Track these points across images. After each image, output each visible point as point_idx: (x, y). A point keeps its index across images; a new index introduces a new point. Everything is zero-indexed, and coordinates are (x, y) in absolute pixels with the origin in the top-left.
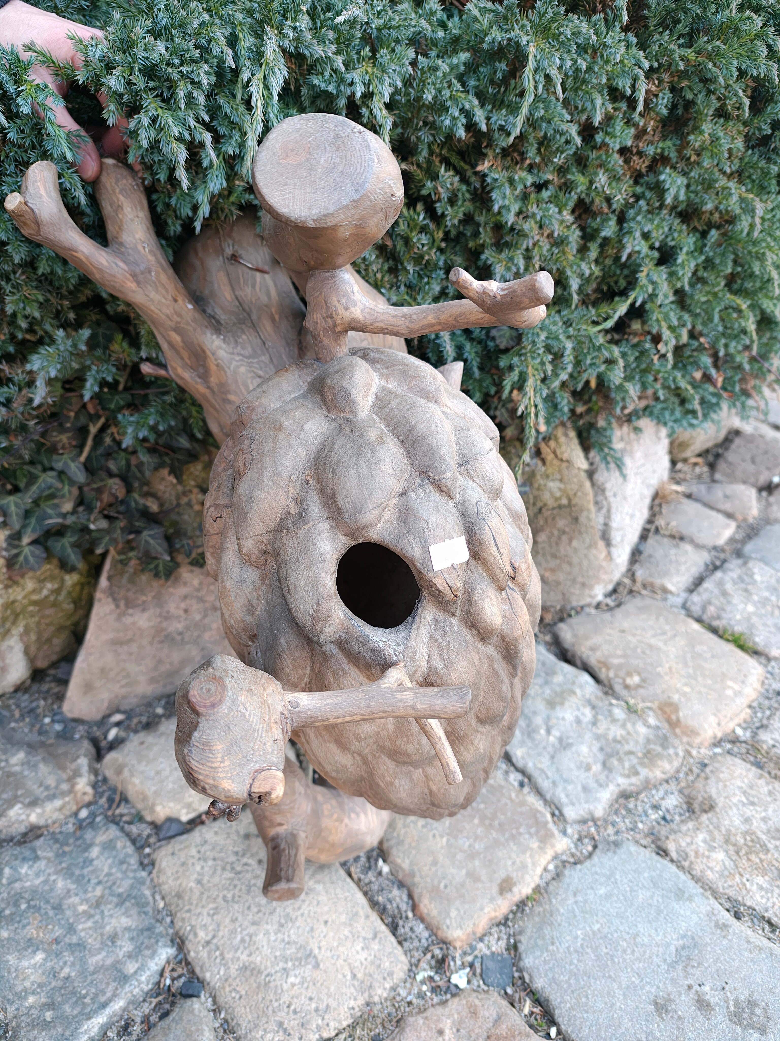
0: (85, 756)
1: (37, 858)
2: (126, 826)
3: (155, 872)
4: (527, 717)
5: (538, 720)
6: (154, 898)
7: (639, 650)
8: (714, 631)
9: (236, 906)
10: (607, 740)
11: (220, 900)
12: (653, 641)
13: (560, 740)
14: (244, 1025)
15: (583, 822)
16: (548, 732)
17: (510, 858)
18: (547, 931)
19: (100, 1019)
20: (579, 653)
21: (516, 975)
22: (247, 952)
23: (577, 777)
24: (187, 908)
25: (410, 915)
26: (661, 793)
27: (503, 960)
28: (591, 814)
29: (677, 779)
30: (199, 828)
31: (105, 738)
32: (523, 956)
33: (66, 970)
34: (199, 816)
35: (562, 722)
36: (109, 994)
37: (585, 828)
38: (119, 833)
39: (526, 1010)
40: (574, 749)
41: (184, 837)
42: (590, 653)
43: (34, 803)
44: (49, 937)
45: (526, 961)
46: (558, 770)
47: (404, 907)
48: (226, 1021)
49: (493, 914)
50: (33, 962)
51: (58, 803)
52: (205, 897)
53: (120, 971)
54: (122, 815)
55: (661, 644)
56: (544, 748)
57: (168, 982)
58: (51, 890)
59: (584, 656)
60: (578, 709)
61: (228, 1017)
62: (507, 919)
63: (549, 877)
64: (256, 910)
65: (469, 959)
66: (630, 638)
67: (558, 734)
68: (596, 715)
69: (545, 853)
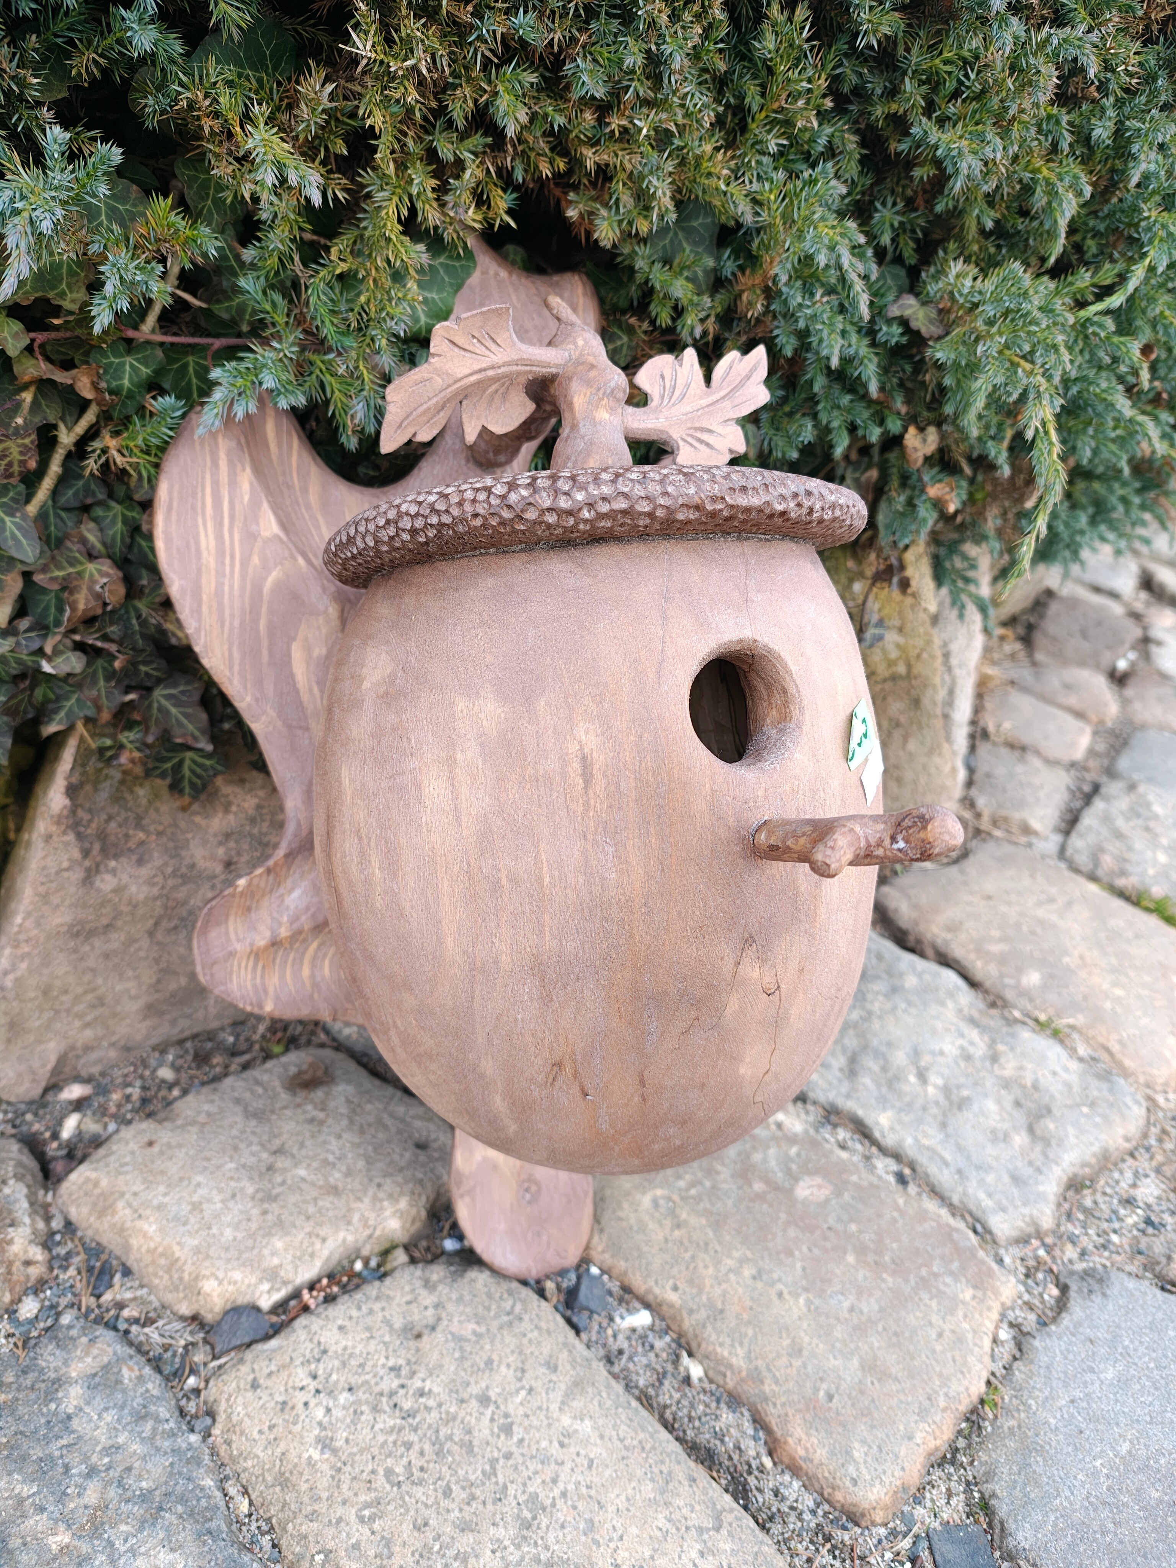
0: (18, 1177)
2: (134, 1329)
3: (216, 1431)
4: (877, 1054)
5: (900, 1058)
7: (1025, 929)
8: (1122, 894)
9: (418, 1492)
10: (1024, 1087)
11: (380, 1481)
12: (1041, 912)
13: (946, 1090)
15: (1023, 1240)
16: (922, 1077)
17: (931, 1324)
18: (1038, 1465)
20: (929, 936)
23: (997, 1159)
25: (768, 1462)
26: (1129, 1177)
27: (969, 1537)
28: (1035, 1223)
29: (1148, 1149)
30: (302, 1321)
31: (55, 1136)
32: (1011, 1526)
34: (296, 1295)
35: (940, 1059)
37: (1028, 1251)
40: (975, 1107)
41: (274, 1343)
42: (949, 936)
45: (1020, 1536)
46: (960, 1148)
49: (930, 1444)
52: (345, 1478)
55: (1054, 918)
56: (924, 1109)
59: (939, 942)
60: (962, 1035)
62: (955, 1451)
63: (1007, 1358)
64: (464, 1495)
65: (906, 1544)
66: (1003, 908)
67: (940, 1082)
68: (993, 1042)
69: (989, 1309)
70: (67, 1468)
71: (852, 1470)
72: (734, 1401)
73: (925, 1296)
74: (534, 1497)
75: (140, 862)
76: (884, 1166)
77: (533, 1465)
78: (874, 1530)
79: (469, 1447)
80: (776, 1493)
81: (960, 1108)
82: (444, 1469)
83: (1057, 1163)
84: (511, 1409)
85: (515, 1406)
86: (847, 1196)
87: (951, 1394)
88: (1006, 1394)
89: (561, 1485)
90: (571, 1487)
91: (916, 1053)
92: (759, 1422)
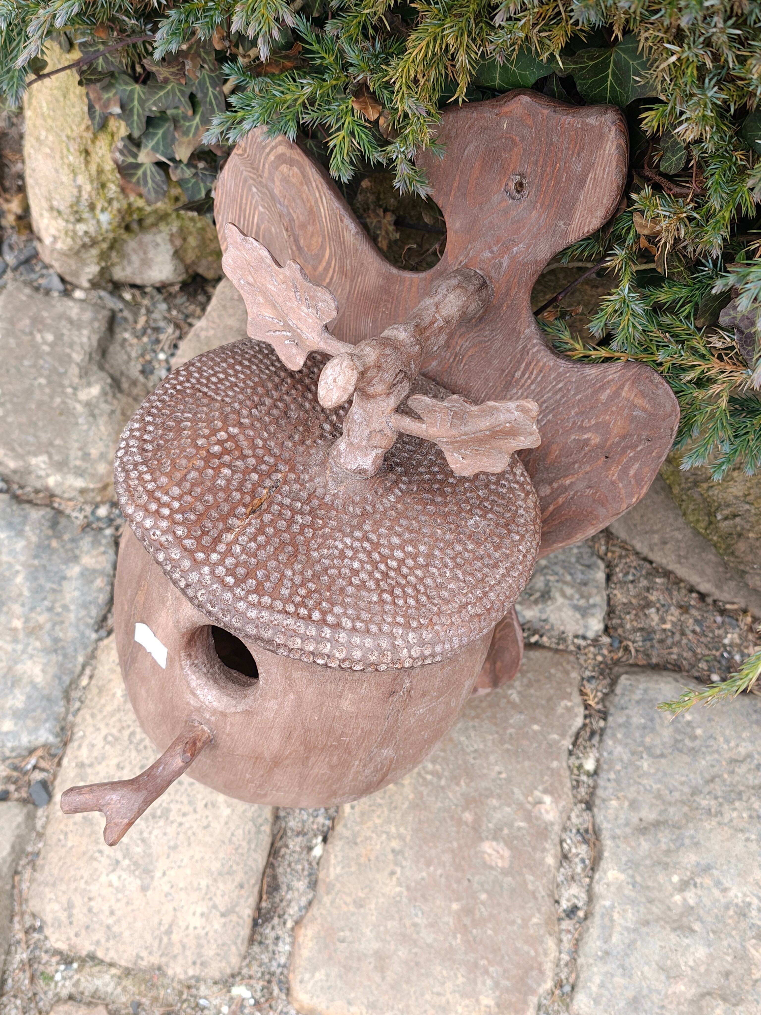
3: (103, 643)
6: (83, 671)
14: (47, 873)
24: (95, 711)
25: (290, 924)
43: (60, 466)
46: (631, 945)
47: (294, 908)
48: (38, 854)
57: (31, 765)
58: (8, 579)
61: (42, 853)
70: (45, 598)
71: (306, 977)
72: (313, 885)
73: (462, 972)
76: (575, 895)
80: (277, 938)
81: (676, 929)
86: (508, 880)
91: (707, 869)
92: (310, 903)
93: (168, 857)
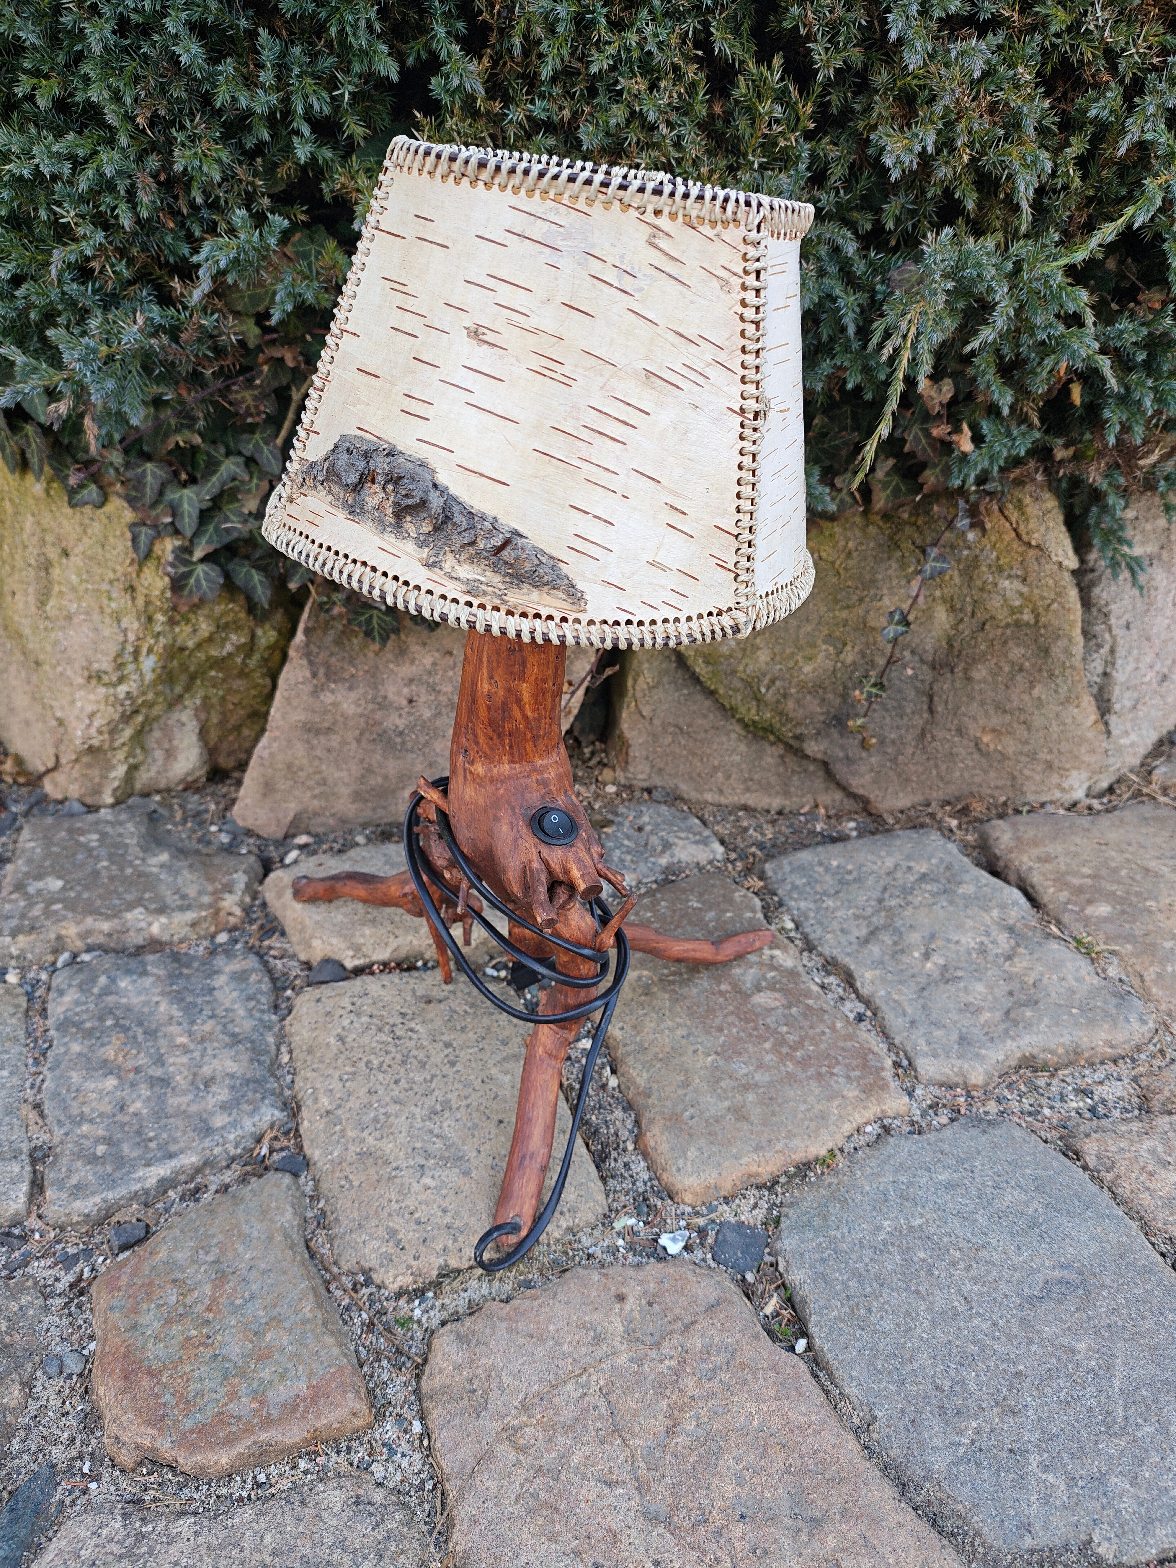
0: (246, 872)
1: (144, 973)
2: (271, 959)
3: (289, 1018)
4: (897, 931)
5: (915, 938)
6: (278, 1050)
7: (1123, 872)
9: (380, 1077)
10: (1024, 982)
11: (362, 1065)
13: (943, 969)
14: (344, 1222)
15: (949, 1085)
16: (927, 956)
17: (805, 1101)
18: (835, 1209)
19: (163, 1170)
20: (1017, 864)
21: (768, 1259)
22: (377, 1134)
23: (955, 1023)
24: (315, 1066)
25: (630, 1147)
26: (1100, 1075)
27: (754, 1235)
28: (964, 1076)
30: (364, 977)
31: (281, 858)
32: (785, 1234)
33: (138, 1105)
34: (370, 965)
35: (952, 946)
36: (182, 1145)
37: (949, 1094)
38: (257, 965)
39: (769, 1310)
40: (961, 985)
41: (340, 984)
42: (1037, 866)
43: (162, 910)
44: (130, 1064)
45: (786, 1242)
46: (924, 1007)
47: (624, 1134)
48: (323, 1213)
49: (754, 1169)
50: (100, 1085)
51: (190, 916)
52: (343, 1057)
53: (205, 1121)
54: (270, 948)
55: (1166, 871)
56: (913, 976)
57: (265, 1151)
58: (151, 1013)
59: (1025, 869)
60: (987, 934)
61: (328, 1209)
62: (775, 1182)
63: (861, 1143)
64: (406, 1086)
65: (701, 1222)
66: (1113, 854)
67: (941, 962)
68: (1018, 945)
69: (865, 1108)
70: (201, 1010)
71: (681, 1163)
72: (629, 1107)
73: (813, 1084)
74: (448, 1102)
75: (351, 688)
76: (852, 1007)
77: (457, 1085)
78: (682, 1207)
79: (423, 1065)
80: (626, 1165)
81: (947, 982)
82: (402, 1070)
83: (1013, 1039)
84: (462, 1055)
85: (464, 1055)
86: (794, 1010)
87: (791, 1145)
88: (842, 1162)
89: (469, 1101)
90: (475, 1104)
91: (932, 937)
92: (637, 1123)
93: (473, 1136)
